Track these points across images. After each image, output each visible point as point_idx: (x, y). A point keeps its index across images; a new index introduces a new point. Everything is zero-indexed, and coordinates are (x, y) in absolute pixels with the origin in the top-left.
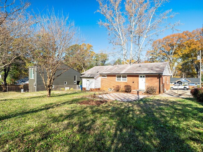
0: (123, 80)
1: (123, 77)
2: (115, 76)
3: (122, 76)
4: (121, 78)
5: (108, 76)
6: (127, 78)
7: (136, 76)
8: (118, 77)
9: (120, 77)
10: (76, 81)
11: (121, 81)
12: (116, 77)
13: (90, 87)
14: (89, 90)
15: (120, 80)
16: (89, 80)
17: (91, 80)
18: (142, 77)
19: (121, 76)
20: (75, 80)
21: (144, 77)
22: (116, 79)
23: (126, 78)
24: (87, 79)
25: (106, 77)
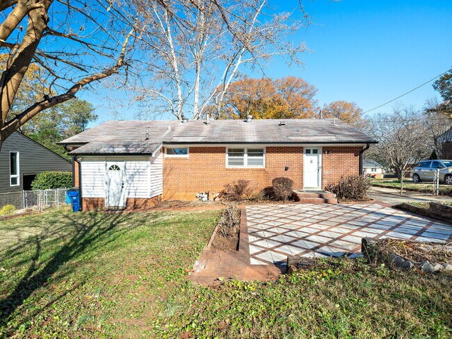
0: (249, 163)
1: (252, 152)
2: (222, 150)
3: (249, 150)
4: (246, 155)
5: (193, 151)
6: (264, 157)
7: (297, 148)
8: (234, 152)
9: (239, 152)
10: (18, 175)
11: (246, 166)
12: (227, 155)
13: (125, 192)
14: (121, 205)
15: (242, 164)
16: (120, 164)
17: (132, 165)
18: (312, 151)
19: (246, 151)
20: (13, 172)
21: (315, 152)
22: (227, 161)
23: (262, 155)
24: (110, 164)
25: (186, 153)
